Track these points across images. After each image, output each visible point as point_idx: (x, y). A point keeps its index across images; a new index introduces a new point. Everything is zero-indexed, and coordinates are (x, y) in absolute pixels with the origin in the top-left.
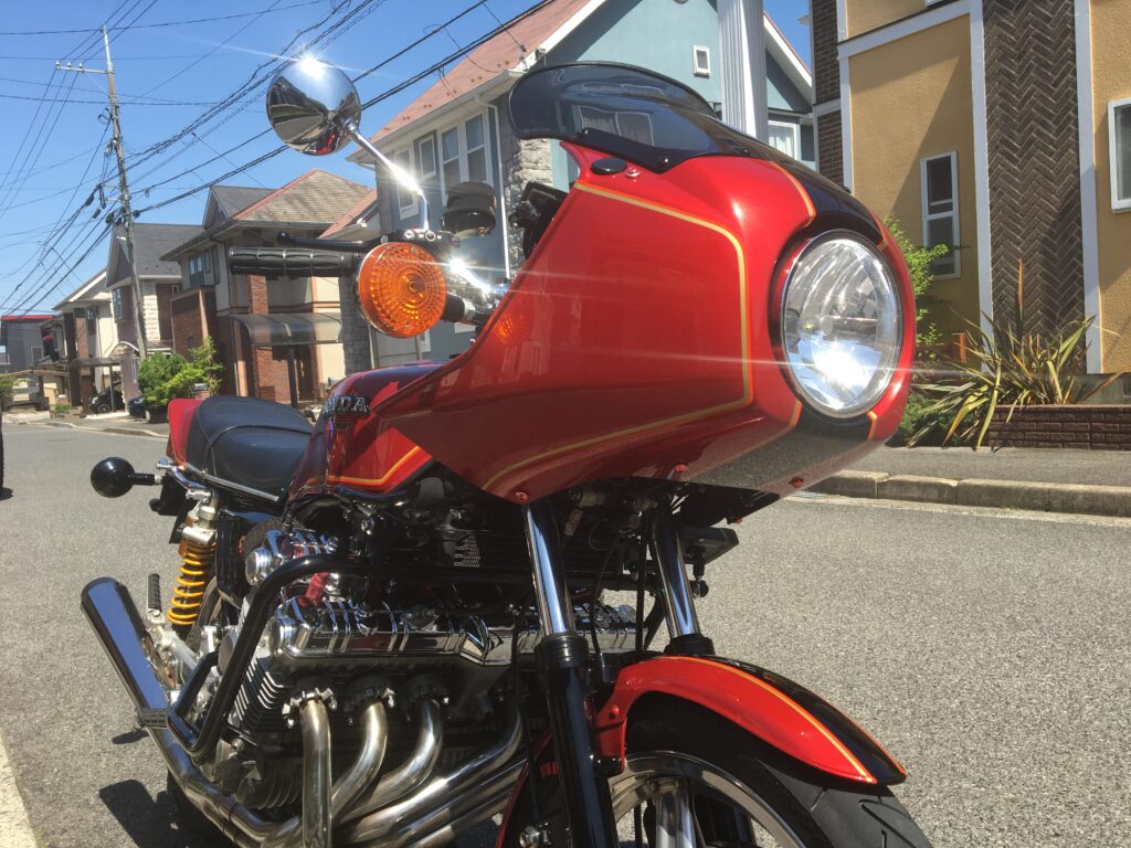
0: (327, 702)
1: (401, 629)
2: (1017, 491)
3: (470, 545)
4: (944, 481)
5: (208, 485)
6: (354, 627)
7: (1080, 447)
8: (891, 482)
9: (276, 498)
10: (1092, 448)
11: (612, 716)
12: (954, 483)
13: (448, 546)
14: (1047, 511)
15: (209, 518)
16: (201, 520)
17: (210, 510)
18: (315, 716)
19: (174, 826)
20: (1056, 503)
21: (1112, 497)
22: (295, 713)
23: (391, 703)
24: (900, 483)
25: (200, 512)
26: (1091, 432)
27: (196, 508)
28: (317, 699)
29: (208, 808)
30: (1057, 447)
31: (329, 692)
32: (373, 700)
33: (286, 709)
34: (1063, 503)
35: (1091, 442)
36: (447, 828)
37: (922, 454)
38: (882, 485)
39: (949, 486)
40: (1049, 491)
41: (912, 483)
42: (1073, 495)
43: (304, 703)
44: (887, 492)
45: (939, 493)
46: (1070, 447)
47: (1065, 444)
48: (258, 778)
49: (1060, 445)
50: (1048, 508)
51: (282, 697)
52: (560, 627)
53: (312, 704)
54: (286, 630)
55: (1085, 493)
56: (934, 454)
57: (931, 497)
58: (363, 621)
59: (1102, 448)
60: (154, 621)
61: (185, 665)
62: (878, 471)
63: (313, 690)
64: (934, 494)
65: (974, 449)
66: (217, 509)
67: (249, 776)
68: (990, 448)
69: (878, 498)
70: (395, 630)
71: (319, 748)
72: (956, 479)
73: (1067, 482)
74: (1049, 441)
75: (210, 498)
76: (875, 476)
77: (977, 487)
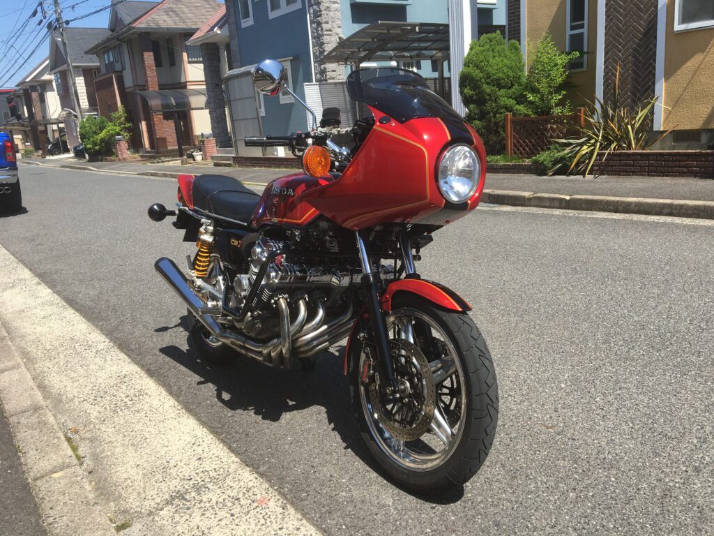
0: (286, 299)
1: (310, 273)
2: (600, 202)
3: (335, 244)
4: (563, 197)
5: (208, 217)
6: (295, 273)
7: (642, 175)
8: (534, 197)
9: (246, 224)
10: (648, 175)
11: (387, 298)
12: (568, 198)
13: (328, 245)
15: (211, 231)
16: (206, 232)
17: (211, 228)
18: (283, 303)
19: (198, 361)
20: (620, 208)
21: (649, 204)
22: (276, 302)
23: (307, 299)
24: (540, 199)
25: (205, 229)
26: (648, 167)
27: (204, 227)
28: (283, 298)
29: (232, 343)
30: (630, 175)
31: (286, 296)
32: (301, 299)
33: (273, 301)
35: (648, 172)
36: (327, 343)
37: (555, 180)
38: (530, 199)
39: (565, 199)
40: (618, 202)
41: (546, 198)
42: (629, 204)
43: (279, 299)
44: (532, 203)
45: (560, 203)
46: (637, 175)
47: (634, 173)
48: (260, 326)
50: (616, 211)
51: (271, 297)
52: (369, 271)
53: (281, 299)
54: (273, 274)
55: (636, 203)
56: (562, 180)
57: (556, 205)
58: (297, 271)
59: (654, 176)
60: (192, 275)
61: (210, 292)
62: (529, 191)
63: (281, 295)
64: (557, 204)
65: (584, 177)
66: (215, 227)
67: (257, 326)
68: (593, 176)
69: (527, 206)
70: (308, 274)
71: (285, 313)
72: (570, 195)
73: (628, 196)
74: (626, 172)
75: (211, 223)
76: (527, 194)
77: (580, 199)
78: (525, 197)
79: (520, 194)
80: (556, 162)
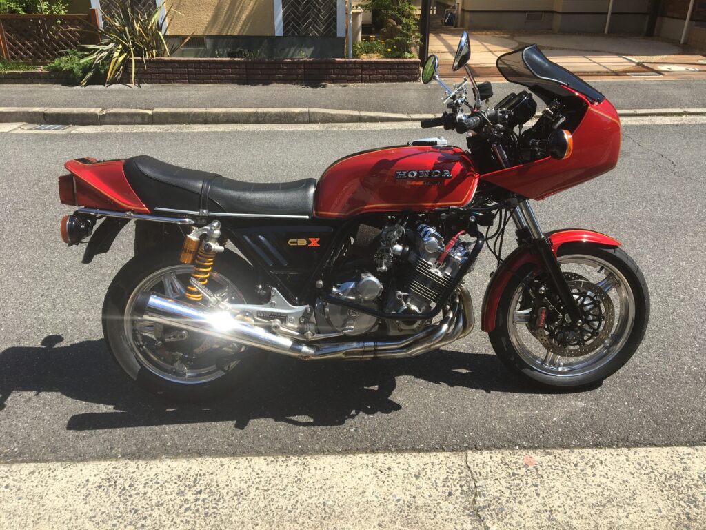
2: (188, 114)
4: (143, 111)
7: (183, 82)
8: (108, 114)
9: (307, 217)
10: (189, 83)
12: (150, 112)
14: (205, 124)
20: (209, 120)
21: (237, 114)
24: (116, 114)
26: (188, 74)
34: (213, 119)
35: (189, 79)
38: (102, 117)
39: (147, 114)
40: (206, 113)
41: (124, 114)
42: (217, 115)
44: (107, 120)
45: (142, 118)
46: (177, 82)
47: (175, 81)
49: (172, 81)
50: (206, 122)
55: (224, 113)
57: (137, 121)
59: (195, 83)
64: (139, 119)
68: (133, 85)
69: (101, 125)
72: (147, 109)
74: (166, 79)
76: (98, 111)
77: (165, 113)
78: (96, 114)
79: (89, 112)
80: (86, 69)
